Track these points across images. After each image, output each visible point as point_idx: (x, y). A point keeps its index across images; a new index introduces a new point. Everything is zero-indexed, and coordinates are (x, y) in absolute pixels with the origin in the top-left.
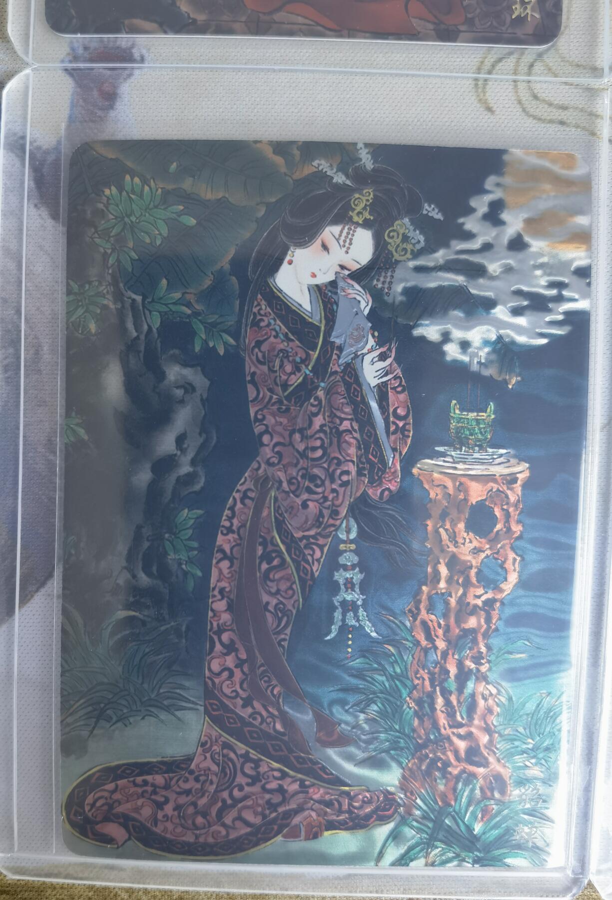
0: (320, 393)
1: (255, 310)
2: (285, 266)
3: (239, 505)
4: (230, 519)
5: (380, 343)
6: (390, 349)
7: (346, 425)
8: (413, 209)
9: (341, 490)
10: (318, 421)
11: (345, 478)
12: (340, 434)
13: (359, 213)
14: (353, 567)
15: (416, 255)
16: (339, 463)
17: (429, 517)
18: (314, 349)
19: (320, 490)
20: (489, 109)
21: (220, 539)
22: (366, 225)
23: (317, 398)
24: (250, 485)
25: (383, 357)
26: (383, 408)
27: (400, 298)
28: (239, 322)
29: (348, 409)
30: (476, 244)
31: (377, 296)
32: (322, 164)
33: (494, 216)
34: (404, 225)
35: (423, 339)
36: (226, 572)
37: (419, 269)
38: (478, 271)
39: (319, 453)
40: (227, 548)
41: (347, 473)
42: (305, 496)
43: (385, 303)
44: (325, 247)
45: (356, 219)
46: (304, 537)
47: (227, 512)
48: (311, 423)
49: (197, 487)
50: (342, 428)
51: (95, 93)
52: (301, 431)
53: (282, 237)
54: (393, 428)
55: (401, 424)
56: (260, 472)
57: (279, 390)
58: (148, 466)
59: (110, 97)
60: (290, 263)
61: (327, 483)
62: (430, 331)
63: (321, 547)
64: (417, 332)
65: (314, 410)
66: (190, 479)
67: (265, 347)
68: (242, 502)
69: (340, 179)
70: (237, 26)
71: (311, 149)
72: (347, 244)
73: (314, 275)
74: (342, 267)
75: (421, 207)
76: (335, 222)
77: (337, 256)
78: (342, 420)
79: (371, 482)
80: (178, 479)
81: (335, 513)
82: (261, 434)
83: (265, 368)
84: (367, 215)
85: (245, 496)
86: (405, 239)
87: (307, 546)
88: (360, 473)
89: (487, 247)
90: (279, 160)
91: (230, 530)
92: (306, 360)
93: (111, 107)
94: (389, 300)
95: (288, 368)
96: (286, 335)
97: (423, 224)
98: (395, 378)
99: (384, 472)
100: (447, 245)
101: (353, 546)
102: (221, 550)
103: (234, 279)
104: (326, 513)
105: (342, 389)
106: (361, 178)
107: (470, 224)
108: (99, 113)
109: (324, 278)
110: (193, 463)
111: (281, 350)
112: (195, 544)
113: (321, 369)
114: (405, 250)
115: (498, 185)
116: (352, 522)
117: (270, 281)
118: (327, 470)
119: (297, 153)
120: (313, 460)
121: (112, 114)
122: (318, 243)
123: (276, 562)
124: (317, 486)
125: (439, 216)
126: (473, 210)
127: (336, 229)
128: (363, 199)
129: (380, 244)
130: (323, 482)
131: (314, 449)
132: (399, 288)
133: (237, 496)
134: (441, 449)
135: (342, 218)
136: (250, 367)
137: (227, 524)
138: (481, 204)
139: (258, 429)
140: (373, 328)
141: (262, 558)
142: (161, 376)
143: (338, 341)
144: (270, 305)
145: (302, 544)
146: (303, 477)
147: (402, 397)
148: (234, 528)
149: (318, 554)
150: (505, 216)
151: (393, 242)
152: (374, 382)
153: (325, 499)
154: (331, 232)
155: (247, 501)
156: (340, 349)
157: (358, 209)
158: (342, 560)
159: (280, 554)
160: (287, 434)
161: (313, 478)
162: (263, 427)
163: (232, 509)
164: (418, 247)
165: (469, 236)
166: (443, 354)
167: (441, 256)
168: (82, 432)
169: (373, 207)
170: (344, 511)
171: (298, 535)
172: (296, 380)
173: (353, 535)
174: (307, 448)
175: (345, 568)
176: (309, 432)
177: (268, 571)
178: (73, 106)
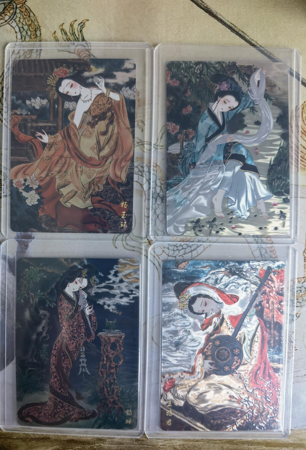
0: (76, 317)
1: (60, 297)
2: (67, 287)
3: (57, 343)
4: (55, 347)
5: (89, 305)
6: (91, 306)
7: (82, 324)
8: (96, 274)
9: (81, 340)
10: (75, 323)
11: (82, 337)
12: (80, 326)
13: (84, 275)
14: (84, 358)
15: (97, 284)
16: (80, 333)
17: (102, 346)
18: (74, 306)
19: (76, 340)
20: (116, 247)
21: (53, 352)
22: (86, 278)
23: (75, 318)
24: (60, 338)
25: (90, 308)
26: (90, 320)
27: (94, 295)
28: (57, 300)
29: (82, 321)
30: (111, 281)
31: (88, 294)
32: (76, 264)
33: (116, 275)
34: (94, 277)
35: (99, 304)
36: (54, 359)
37: (98, 288)
38: (112, 288)
39: (76, 331)
40: (54, 353)
41: (82, 336)
42: (73, 341)
43: (90, 296)
44: (76, 283)
45: (83, 276)
46: (72, 351)
47: (54, 345)
48: (74, 324)
49: (47, 339)
50: (81, 325)
51: (23, 245)
52: (72, 326)
53: (66, 280)
54: (93, 325)
55: (94, 324)
56: (62, 335)
57: (66, 316)
58: (35, 334)
59: (27, 246)
60: (68, 286)
61: (78, 338)
62: (101, 302)
63: (77, 353)
64: (98, 302)
65: (75, 321)
66: (45, 337)
67: (63, 306)
68: (58, 343)
69: (80, 267)
70: (56, 230)
71: (73, 260)
72: (81, 282)
73: (74, 289)
74: (80, 287)
75: (98, 273)
76: (78, 277)
77: (79, 285)
78: (81, 323)
79: (88, 338)
80: (43, 337)
81: (80, 345)
82: (62, 326)
83: (63, 311)
84: (86, 275)
85: (59, 341)
86: (95, 281)
87: (73, 353)
88: (85, 336)
89: (114, 282)
90: (65, 262)
91: (55, 349)
92: (72, 309)
93: (27, 249)
94: (91, 295)
95: (68, 311)
96: (68, 303)
97: (99, 277)
98: (93, 313)
99: (91, 335)
100: (104, 282)
101: (84, 353)
102: (53, 354)
103: (55, 290)
104: (78, 345)
105: (81, 316)
106: (85, 267)
107: (110, 277)
108: (24, 250)
109: (76, 290)
110: (46, 333)
111: (67, 307)
112: (47, 353)
113: (76, 311)
114: (95, 283)
115: (117, 267)
116: (84, 347)
117: (64, 290)
118: (78, 335)
119: (70, 261)
120: (75, 333)
121: (27, 250)
122: (75, 282)
123: (66, 357)
124: (75, 339)
125: (103, 275)
126: (111, 274)
127: (79, 279)
128: (85, 271)
129: (89, 282)
130: (77, 338)
131: (75, 330)
132: (93, 292)
133: (57, 341)
134: (104, 330)
135: (80, 276)
136: (59, 311)
137: (54, 348)
138: (112, 272)
139: (61, 325)
140: (87, 302)
141: (63, 356)
142: (39, 313)
143: (80, 305)
144: (64, 296)
145: (72, 353)
146: (72, 337)
147: (95, 318)
148: (56, 349)
149: (76, 355)
150: (118, 275)
151: (92, 282)
152: (88, 314)
153: (77, 342)
154: (77, 279)
155: (59, 343)
156: (80, 306)
157: (84, 274)
158: (81, 356)
159: (67, 355)
160: (68, 326)
161: (74, 337)
162: (63, 325)
163: (56, 344)
164: (98, 282)
165: (110, 280)
166: (104, 308)
167: (103, 285)
168: (20, 326)
169: (88, 273)
170: (82, 345)
171: (71, 350)
172: (70, 314)
173: (84, 350)
174: (73, 330)
175: (82, 358)
176: (74, 326)
177: (64, 359)
178: (18, 248)
